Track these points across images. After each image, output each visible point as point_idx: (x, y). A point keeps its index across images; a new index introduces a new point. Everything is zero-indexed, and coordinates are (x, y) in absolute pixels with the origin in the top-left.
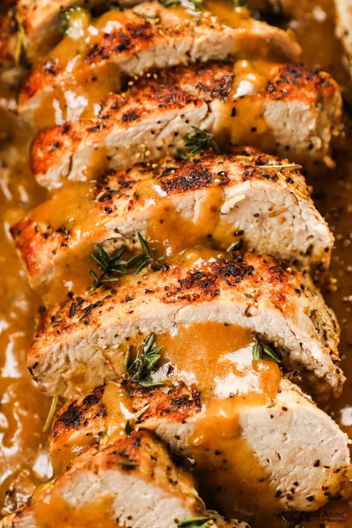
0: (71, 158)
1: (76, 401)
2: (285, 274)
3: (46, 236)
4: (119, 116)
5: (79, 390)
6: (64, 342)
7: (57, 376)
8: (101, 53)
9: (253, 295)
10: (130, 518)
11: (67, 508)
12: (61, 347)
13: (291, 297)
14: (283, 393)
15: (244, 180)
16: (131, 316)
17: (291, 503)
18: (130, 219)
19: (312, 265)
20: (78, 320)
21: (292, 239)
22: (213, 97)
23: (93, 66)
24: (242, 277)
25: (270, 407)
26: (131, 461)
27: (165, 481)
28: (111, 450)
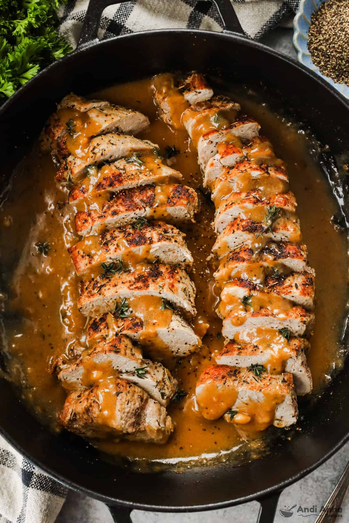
0: (92, 227)
1: (96, 319)
2: (175, 274)
3: (83, 257)
4: (110, 212)
5: (98, 315)
6: (92, 301)
7: (89, 310)
8: (102, 186)
9: (162, 286)
10: (118, 367)
11: (95, 364)
12: (91, 302)
13: (177, 285)
14: (173, 322)
15: (159, 241)
16: (116, 294)
17: (177, 354)
18: (115, 255)
19: (185, 265)
20: (97, 292)
21: (177, 258)
22: (146, 206)
23: (99, 191)
24: (158, 277)
25: (168, 328)
26: (118, 349)
27: (130, 355)
28: (111, 344)
